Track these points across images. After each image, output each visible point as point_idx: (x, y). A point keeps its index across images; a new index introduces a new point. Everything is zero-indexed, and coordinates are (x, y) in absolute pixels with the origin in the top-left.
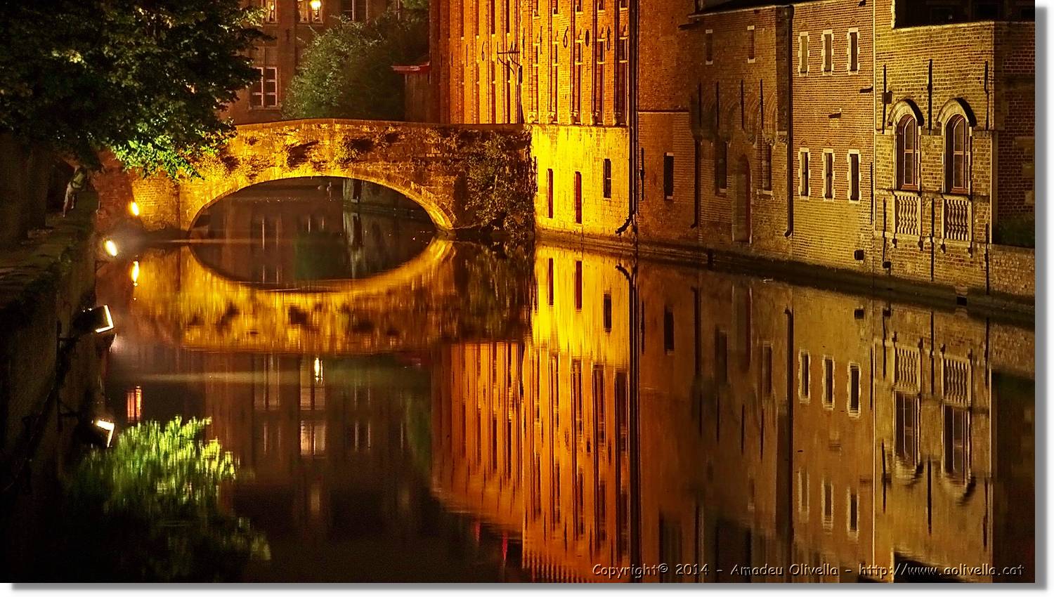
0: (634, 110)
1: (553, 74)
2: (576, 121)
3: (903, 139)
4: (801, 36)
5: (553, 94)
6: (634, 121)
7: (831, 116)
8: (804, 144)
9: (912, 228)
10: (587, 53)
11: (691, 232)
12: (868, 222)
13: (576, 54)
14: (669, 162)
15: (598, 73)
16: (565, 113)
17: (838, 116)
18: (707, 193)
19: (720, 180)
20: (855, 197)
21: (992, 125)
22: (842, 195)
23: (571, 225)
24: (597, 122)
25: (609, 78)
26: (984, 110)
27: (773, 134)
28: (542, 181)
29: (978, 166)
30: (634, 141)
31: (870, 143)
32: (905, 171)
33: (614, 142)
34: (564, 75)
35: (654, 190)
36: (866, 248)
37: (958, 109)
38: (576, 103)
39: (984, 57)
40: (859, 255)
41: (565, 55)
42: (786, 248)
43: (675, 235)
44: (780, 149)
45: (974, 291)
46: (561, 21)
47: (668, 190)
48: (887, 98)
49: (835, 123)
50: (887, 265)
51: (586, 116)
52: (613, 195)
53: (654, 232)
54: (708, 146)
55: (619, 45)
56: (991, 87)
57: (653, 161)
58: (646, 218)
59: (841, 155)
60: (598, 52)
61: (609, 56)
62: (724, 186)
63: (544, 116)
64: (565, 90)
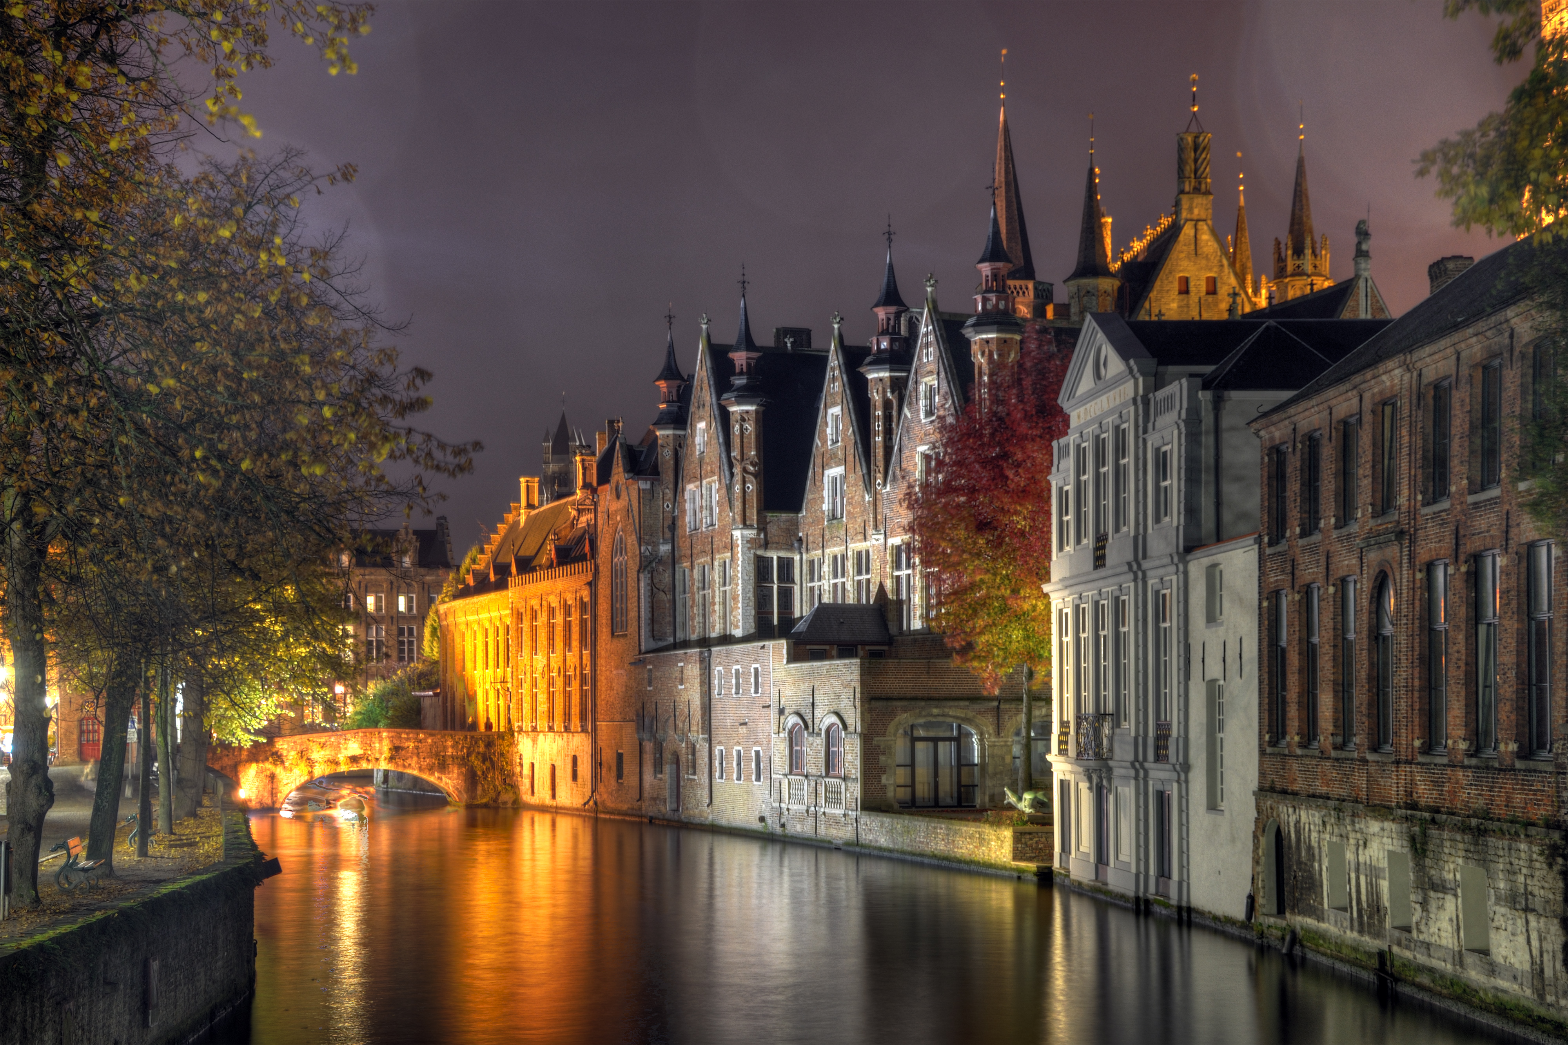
0: (595, 720)
1: (534, 697)
2: (551, 729)
3: (793, 739)
4: (717, 670)
5: (534, 710)
6: (595, 729)
7: (741, 724)
8: (720, 743)
9: (800, 801)
10: (559, 683)
11: (637, 805)
12: (768, 796)
13: (551, 683)
14: (620, 757)
15: (567, 696)
16: (542, 724)
17: (745, 724)
18: (648, 778)
19: (658, 766)
20: (758, 779)
21: (859, 729)
22: (748, 779)
23: (548, 801)
24: (567, 729)
25: (576, 699)
26: (853, 718)
27: (697, 736)
28: (526, 771)
29: (849, 757)
30: (595, 742)
31: (769, 742)
32: (795, 762)
33: (580, 743)
34: (542, 697)
35: (608, 775)
36: (767, 814)
37: (834, 719)
38: (551, 716)
39: (853, 684)
40: (762, 819)
41: (542, 684)
42: (709, 816)
43: (625, 807)
44: (702, 748)
45: (848, 844)
46: (540, 661)
47: (620, 775)
48: (781, 712)
49: (743, 730)
50: (783, 826)
51: (558, 725)
52: (580, 780)
53: (610, 804)
54: (649, 746)
55: (583, 677)
56: (858, 704)
57: (608, 756)
58: (605, 796)
59: (747, 751)
60: (567, 681)
61: (575, 685)
62: (661, 772)
63: (527, 725)
64: (543, 707)
